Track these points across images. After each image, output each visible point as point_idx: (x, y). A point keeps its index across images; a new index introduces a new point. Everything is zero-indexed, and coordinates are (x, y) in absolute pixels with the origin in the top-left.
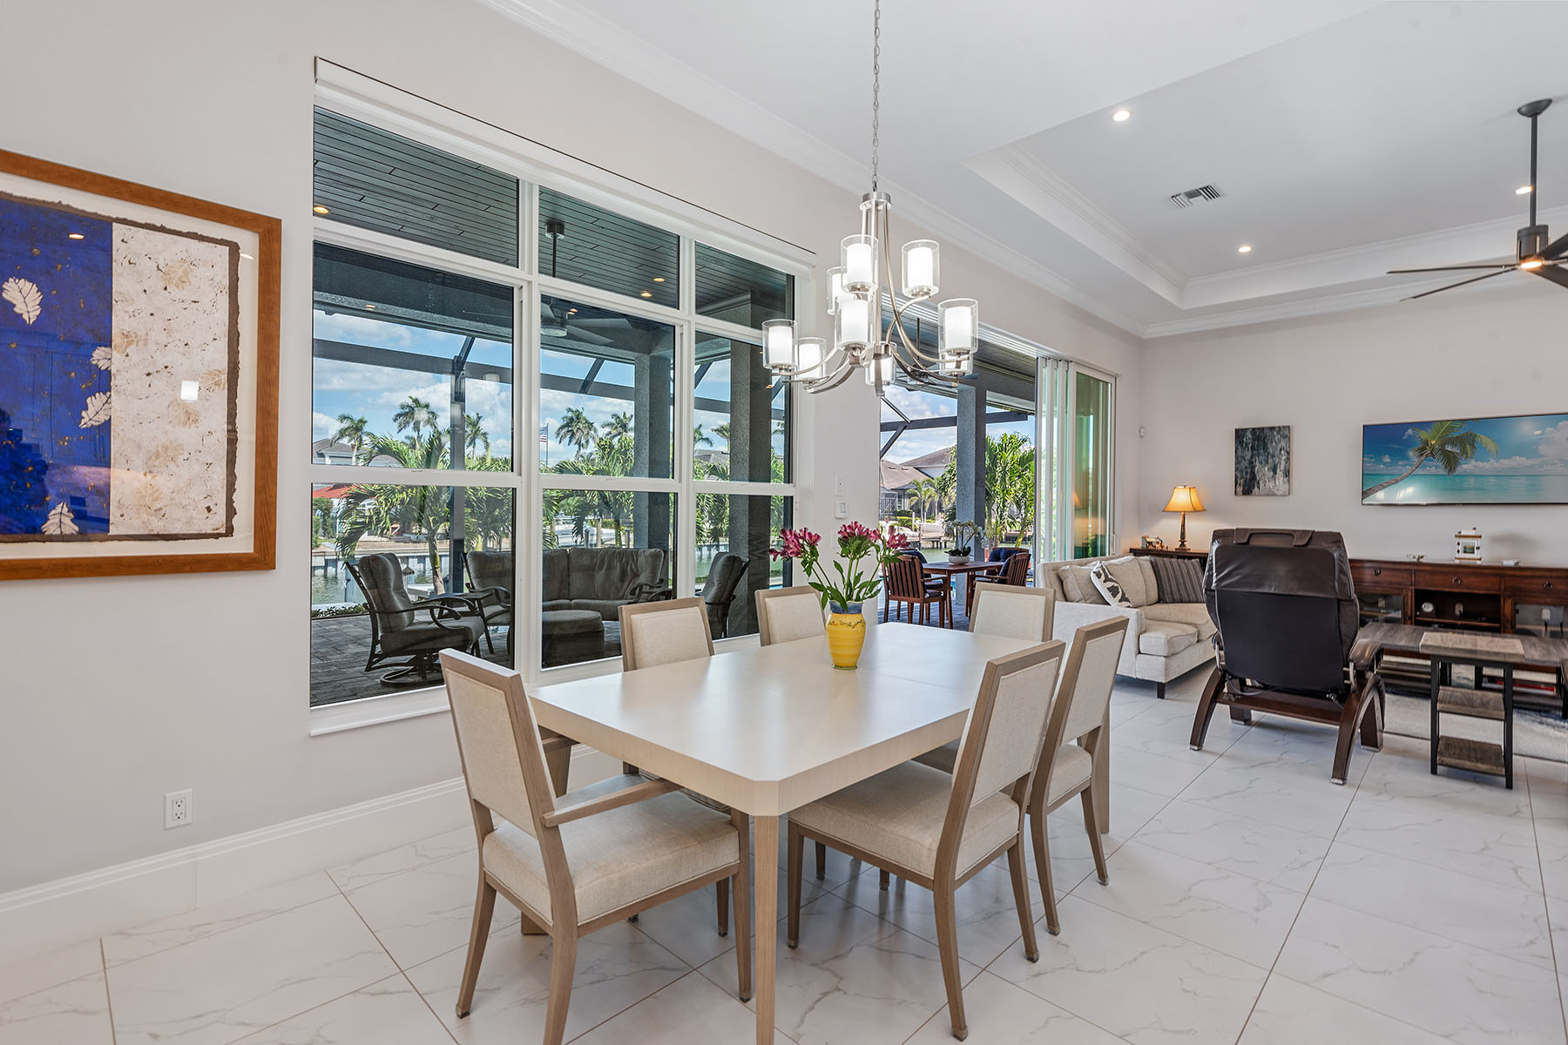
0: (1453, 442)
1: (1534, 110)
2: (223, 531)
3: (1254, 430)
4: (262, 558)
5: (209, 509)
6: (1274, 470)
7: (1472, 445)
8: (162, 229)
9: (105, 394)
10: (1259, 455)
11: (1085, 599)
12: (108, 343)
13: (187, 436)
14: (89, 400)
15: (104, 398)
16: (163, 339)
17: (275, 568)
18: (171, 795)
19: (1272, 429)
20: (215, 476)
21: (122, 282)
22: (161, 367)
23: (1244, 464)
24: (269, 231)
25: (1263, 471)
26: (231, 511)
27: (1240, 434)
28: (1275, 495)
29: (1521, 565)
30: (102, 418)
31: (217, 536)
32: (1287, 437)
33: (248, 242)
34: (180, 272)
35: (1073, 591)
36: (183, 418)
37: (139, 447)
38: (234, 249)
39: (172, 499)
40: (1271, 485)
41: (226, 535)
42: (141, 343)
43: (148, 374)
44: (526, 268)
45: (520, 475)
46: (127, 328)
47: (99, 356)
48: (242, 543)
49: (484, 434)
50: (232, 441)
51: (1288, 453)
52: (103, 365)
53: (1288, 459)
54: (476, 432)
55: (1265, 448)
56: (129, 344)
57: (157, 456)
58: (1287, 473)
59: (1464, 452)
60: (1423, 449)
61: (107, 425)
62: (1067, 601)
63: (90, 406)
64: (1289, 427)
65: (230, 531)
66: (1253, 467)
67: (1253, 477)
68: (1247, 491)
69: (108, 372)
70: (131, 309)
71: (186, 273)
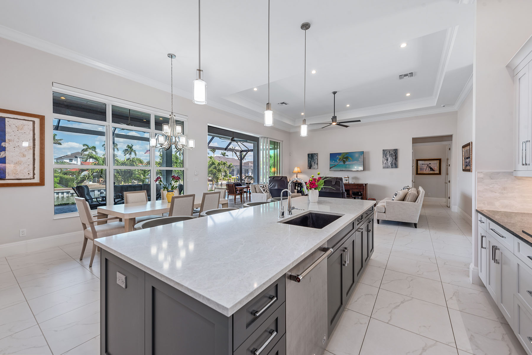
0: (345, 158)
1: (335, 93)
2: (32, 178)
3: (311, 154)
4: (42, 183)
5: (29, 174)
6: (315, 163)
7: (348, 159)
8: (17, 119)
9: (4, 151)
10: (312, 160)
11: (260, 192)
12: (5, 141)
13: (23, 159)
14: (1, 153)
15: (4, 152)
16: (18, 140)
17: (44, 185)
18: (21, 230)
19: (314, 154)
20: (30, 167)
21: (7, 130)
22: (17, 146)
23: (309, 162)
24: (42, 119)
25: (313, 163)
26: (34, 174)
27: (308, 155)
28: (315, 169)
29: (355, 183)
30: (4, 156)
31: (31, 179)
32: (317, 156)
33: (37, 121)
34: (21, 127)
35: (258, 191)
36: (22, 156)
37: (12, 162)
38: (34, 122)
39: (20, 172)
40: (314, 166)
41: (33, 179)
42: (12, 141)
43: (14, 147)
44: (108, 121)
45: (107, 166)
46: (9, 138)
47: (3, 144)
48: (37, 180)
49: (135, 151)
50: (34, 160)
51: (317, 159)
52: (4, 146)
53: (317, 161)
54: (132, 150)
55: (313, 158)
56: (10, 142)
57: (17, 163)
58: (317, 164)
59: (346, 160)
60: (340, 160)
61: (5, 157)
62: (256, 193)
63: (1, 154)
64: (317, 154)
65: (34, 178)
66: (311, 163)
67: (311, 165)
68: (310, 168)
69: (5, 147)
70: (10, 135)
71: (23, 127)
